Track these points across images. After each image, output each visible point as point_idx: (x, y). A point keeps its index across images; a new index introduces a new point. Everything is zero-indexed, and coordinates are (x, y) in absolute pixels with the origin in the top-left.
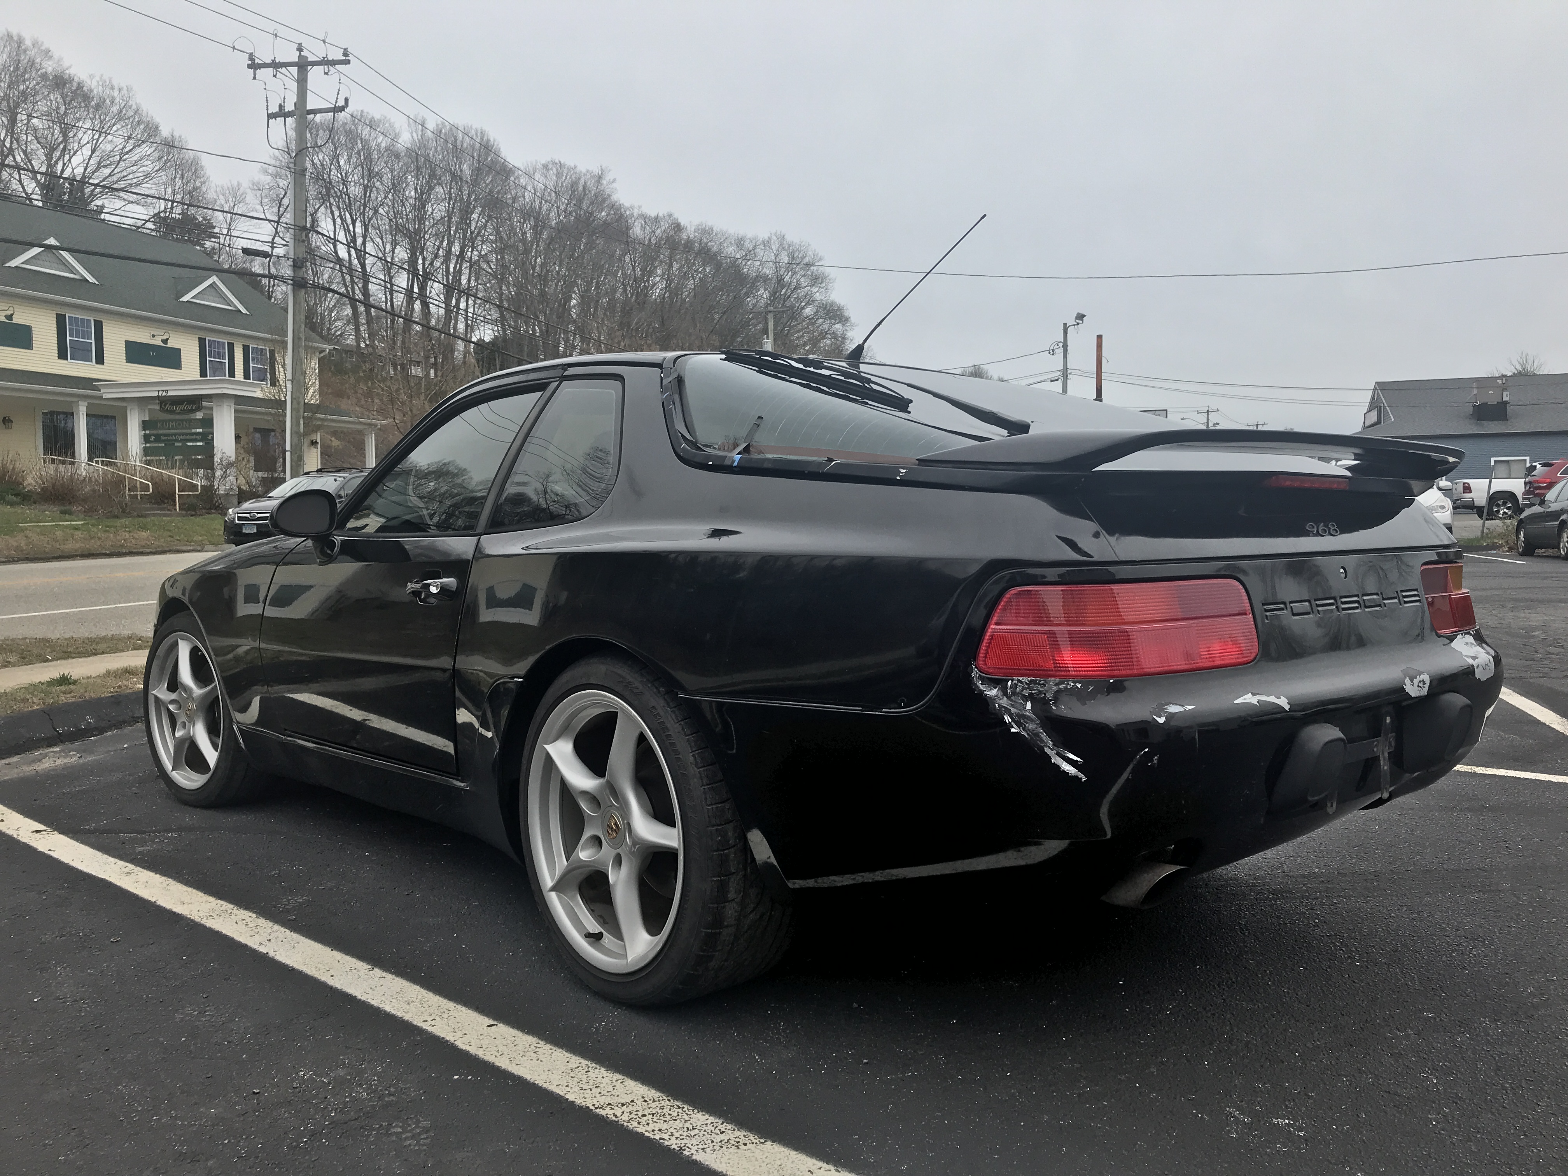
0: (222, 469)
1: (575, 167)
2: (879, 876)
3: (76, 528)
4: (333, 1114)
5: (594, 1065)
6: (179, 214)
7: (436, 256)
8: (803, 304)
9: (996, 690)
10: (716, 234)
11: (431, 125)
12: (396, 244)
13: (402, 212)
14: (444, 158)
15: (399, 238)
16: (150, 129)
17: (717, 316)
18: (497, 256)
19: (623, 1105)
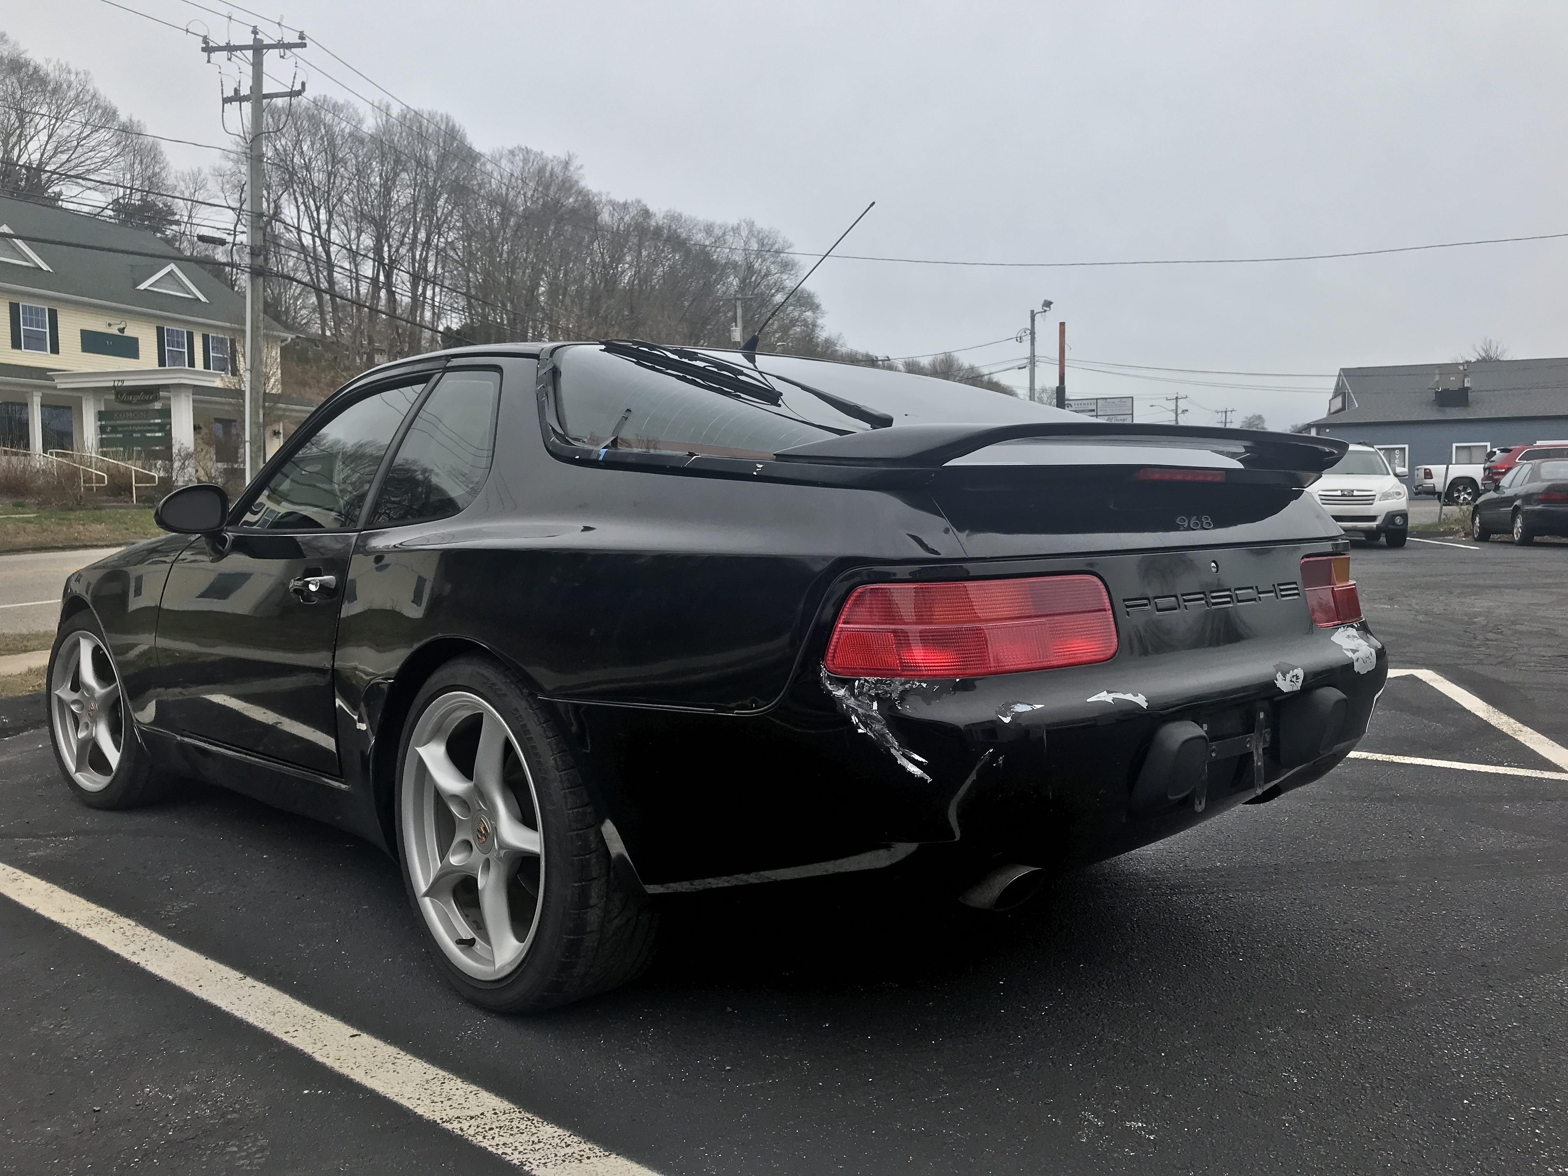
0: (180, 460)
1: (542, 153)
2: (752, 878)
3: (29, 521)
4: (170, 1133)
5: (451, 1076)
6: (138, 200)
7: (402, 243)
8: (773, 291)
9: (844, 690)
10: (685, 221)
11: (395, 111)
12: (362, 232)
13: (367, 198)
14: (409, 144)
15: (364, 225)
16: (108, 114)
17: (686, 304)
18: (463, 242)
19: (472, 1118)
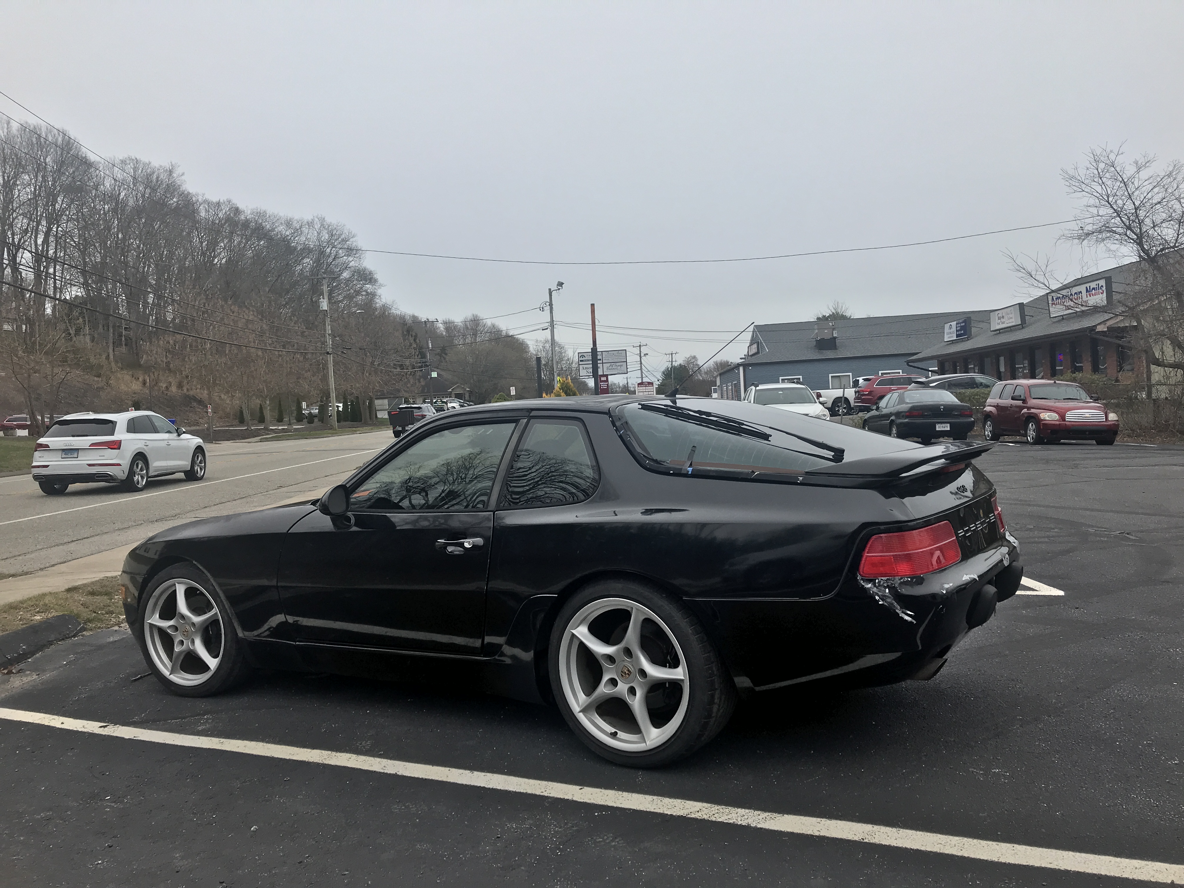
1: (150, 163)
8: (342, 270)
9: (870, 585)
10: (269, 217)
11: (16, 124)
17: (272, 279)
18: (79, 231)
